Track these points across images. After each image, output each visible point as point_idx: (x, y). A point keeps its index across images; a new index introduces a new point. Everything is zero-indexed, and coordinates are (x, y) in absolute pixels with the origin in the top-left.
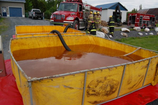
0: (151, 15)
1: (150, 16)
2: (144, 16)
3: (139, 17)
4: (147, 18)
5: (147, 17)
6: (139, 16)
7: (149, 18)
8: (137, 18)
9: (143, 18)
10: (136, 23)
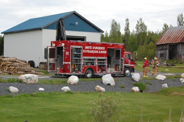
0: (111, 44)
1: (108, 45)
2: (87, 47)
3: (68, 50)
4: (97, 52)
5: (98, 50)
6: (69, 47)
7: (105, 52)
8: (65, 52)
9: (84, 51)
10: (65, 64)
